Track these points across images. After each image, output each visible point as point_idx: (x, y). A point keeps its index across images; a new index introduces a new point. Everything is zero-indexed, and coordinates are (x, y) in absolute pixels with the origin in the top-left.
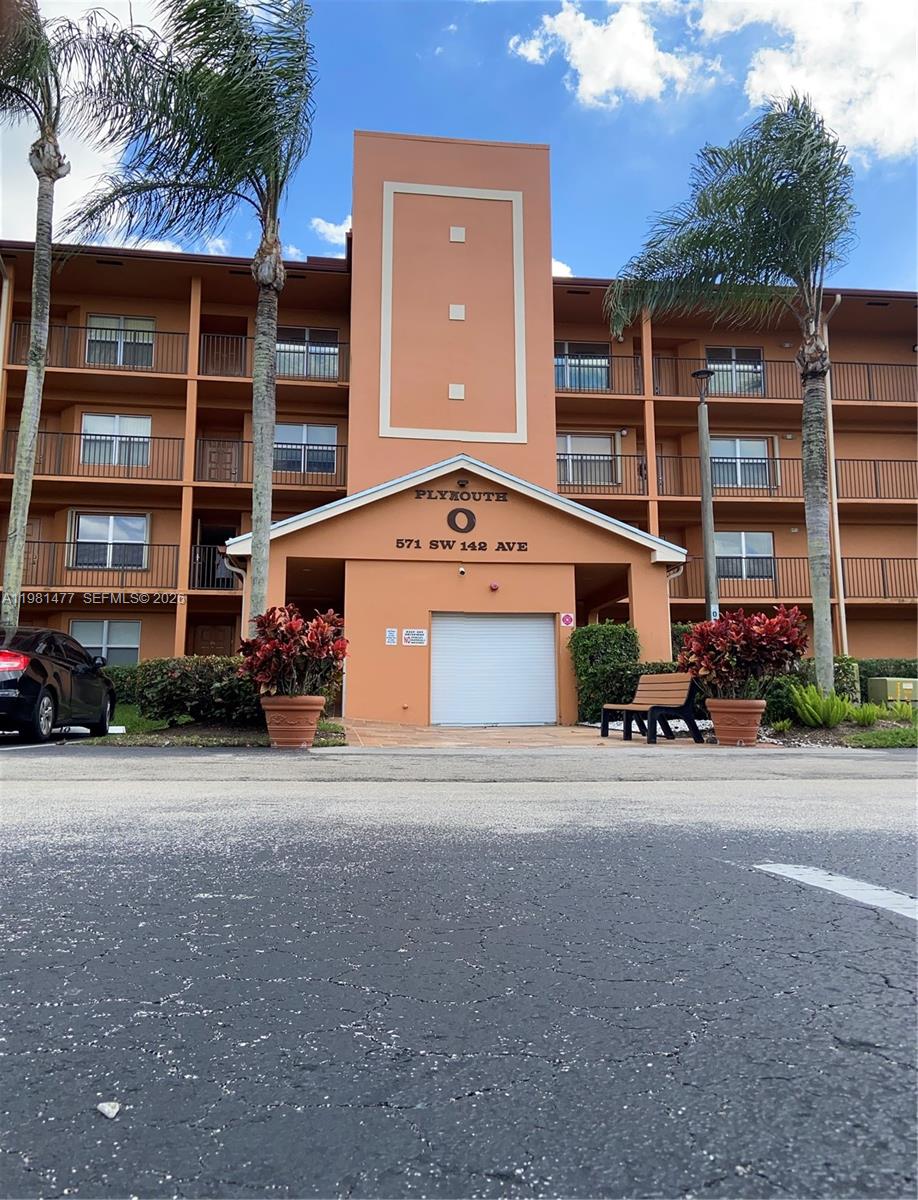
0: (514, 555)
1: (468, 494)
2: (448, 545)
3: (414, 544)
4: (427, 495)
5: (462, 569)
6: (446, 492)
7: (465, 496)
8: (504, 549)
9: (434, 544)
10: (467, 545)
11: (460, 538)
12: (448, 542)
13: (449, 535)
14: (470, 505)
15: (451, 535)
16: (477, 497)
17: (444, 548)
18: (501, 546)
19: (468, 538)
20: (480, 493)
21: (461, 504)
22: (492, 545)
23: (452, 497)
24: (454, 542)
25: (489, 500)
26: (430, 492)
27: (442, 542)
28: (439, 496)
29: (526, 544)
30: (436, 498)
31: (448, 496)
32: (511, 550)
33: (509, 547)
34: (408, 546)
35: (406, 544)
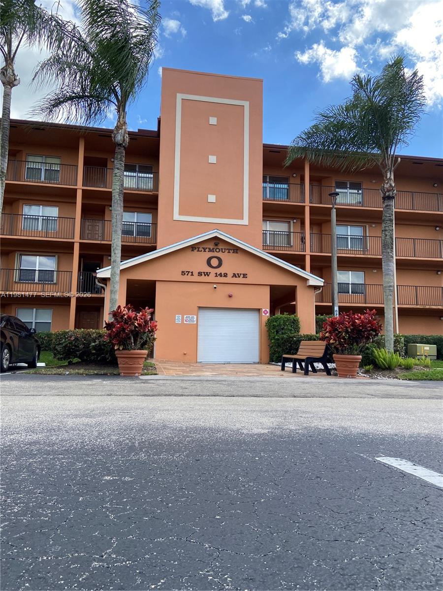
0: (241, 280)
1: (219, 249)
2: (207, 274)
3: (190, 274)
4: (197, 249)
5: (215, 286)
6: (207, 248)
7: (218, 250)
8: (236, 277)
9: (200, 274)
10: (218, 274)
11: (213, 271)
12: (207, 273)
13: (207, 269)
14: (220, 255)
15: (208, 269)
16: (224, 251)
17: (205, 275)
18: (234, 275)
19: (218, 271)
20: (225, 249)
21: (215, 254)
22: (230, 275)
23: (210, 250)
24: (210, 273)
25: (229, 252)
26: (199, 248)
27: (204, 273)
28: (203, 250)
29: (247, 275)
30: (201, 251)
31: (207, 250)
32: (239, 277)
33: (238, 275)
34: (187, 275)
35: (186, 274)
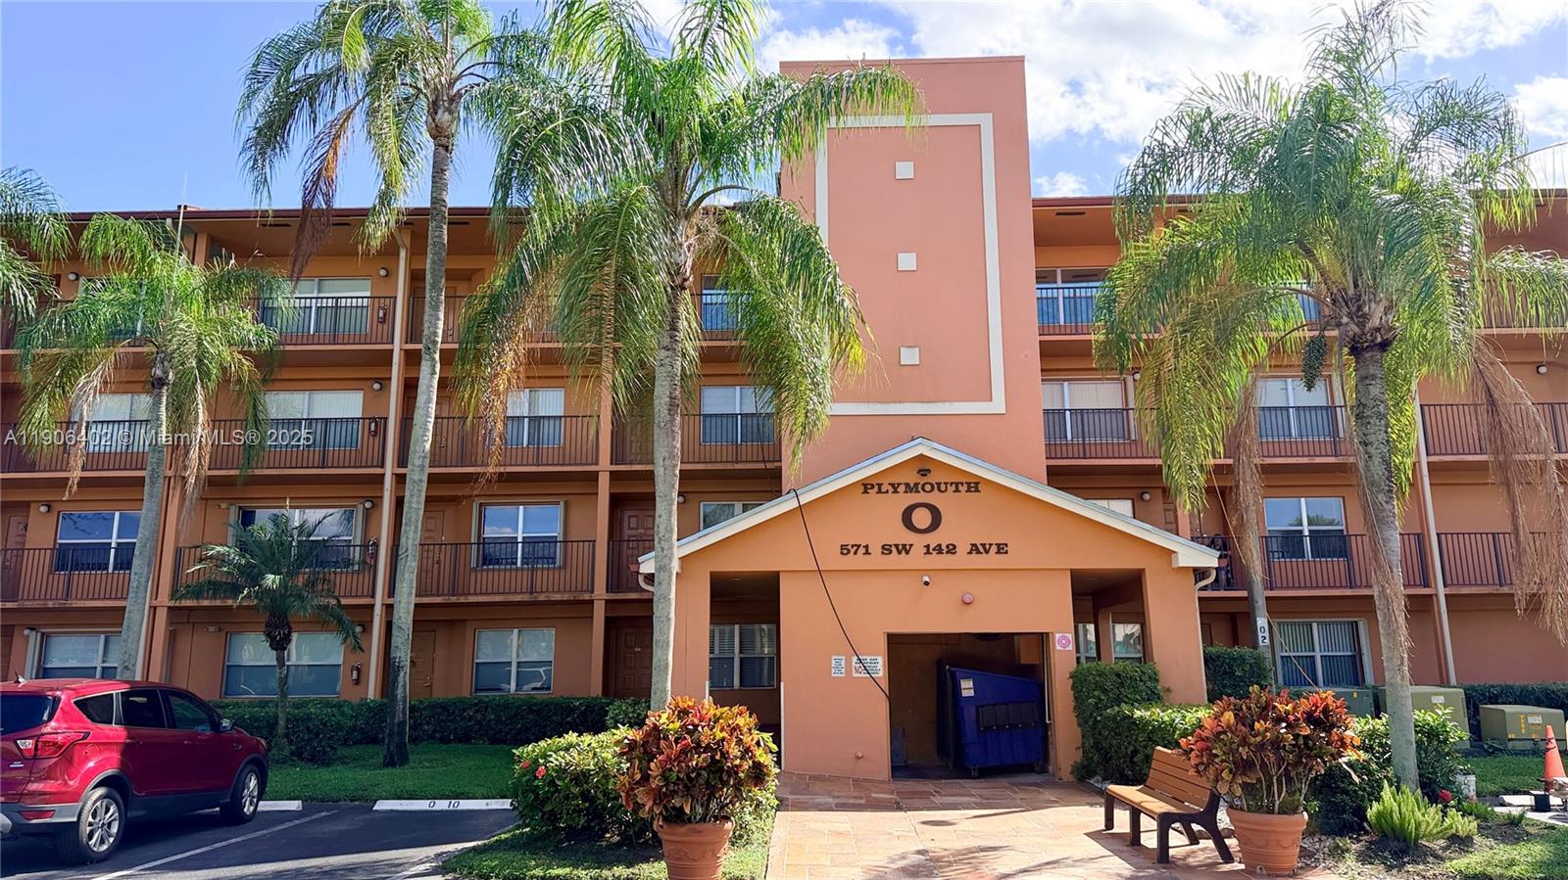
0: (991, 560)
1: (932, 484)
2: (905, 549)
3: (862, 550)
4: (876, 488)
5: (927, 579)
6: (899, 484)
7: (928, 488)
8: (979, 552)
9: (886, 549)
10: (932, 546)
11: (919, 541)
12: (904, 546)
13: (905, 536)
14: (934, 498)
15: (908, 537)
16: (943, 487)
17: (899, 553)
18: (974, 549)
19: (933, 539)
20: (946, 484)
21: (921, 497)
22: (963, 548)
23: (909, 489)
24: (911, 545)
25: (957, 490)
26: (880, 486)
27: (897, 546)
28: (891, 489)
29: (1006, 545)
30: (887, 492)
31: (902, 488)
32: (987, 552)
33: (985, 549)
34: (855, 553)
35: (853, 551)
